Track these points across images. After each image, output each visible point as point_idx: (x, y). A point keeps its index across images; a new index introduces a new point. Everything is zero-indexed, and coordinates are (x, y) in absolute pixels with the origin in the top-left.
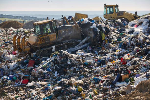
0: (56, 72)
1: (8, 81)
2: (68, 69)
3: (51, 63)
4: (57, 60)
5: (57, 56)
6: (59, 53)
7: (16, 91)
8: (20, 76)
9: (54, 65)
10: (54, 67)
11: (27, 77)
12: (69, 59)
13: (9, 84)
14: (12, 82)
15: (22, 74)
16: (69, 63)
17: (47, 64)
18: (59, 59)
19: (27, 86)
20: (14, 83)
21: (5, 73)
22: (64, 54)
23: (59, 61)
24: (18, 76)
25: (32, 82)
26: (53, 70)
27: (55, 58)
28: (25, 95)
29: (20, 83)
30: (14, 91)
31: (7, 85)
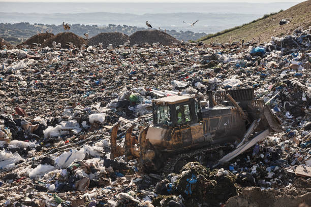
0: (288, 113)
2: (305, 108)
3: (277, 99)
4: (285, 96)
5: (284, 89)
6: (286, 85)
9: (282, 102)
10: (283, 105)
12: (303, 93)
16: (304, 99)
17: (271, 101)
18: (287, 93)
22: (296, 85)
23: (289, 97)
26: (282, 109)
27: (281, 92)
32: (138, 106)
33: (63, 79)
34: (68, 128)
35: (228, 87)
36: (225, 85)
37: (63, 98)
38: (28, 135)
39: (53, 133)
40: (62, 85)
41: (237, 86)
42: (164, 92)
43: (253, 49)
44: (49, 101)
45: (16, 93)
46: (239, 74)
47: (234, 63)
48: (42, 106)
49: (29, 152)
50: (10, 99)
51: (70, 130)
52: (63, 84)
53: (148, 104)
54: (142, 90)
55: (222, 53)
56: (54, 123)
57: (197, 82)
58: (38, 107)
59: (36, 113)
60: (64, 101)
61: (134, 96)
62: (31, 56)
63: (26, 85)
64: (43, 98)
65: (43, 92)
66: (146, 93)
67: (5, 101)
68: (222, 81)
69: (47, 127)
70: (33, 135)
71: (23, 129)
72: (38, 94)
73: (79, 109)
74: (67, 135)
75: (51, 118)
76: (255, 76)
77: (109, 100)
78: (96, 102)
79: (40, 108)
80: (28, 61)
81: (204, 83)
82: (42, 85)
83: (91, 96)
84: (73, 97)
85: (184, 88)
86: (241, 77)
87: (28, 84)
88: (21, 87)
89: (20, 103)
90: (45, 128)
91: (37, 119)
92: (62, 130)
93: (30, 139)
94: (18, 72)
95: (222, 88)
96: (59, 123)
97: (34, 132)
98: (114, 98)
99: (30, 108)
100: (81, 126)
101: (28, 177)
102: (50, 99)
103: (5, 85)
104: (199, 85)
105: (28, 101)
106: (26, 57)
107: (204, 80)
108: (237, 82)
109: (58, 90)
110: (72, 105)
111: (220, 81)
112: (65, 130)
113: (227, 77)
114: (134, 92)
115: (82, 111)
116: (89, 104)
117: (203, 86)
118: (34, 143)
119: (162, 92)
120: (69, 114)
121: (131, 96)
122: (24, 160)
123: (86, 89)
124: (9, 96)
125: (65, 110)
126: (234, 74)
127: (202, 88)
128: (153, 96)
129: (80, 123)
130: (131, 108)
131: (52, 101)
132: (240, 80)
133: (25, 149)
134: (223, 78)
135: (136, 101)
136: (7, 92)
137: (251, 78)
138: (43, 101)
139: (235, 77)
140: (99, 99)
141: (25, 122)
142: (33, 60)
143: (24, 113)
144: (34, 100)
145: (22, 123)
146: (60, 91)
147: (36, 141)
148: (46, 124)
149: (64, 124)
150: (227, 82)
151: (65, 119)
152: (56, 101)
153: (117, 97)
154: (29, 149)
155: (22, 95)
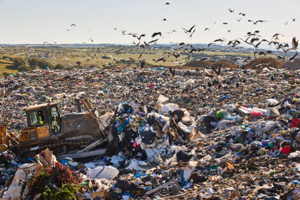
1: (260, 148)
7: (272, 163)
8: (278, 141)
11: (289, 144)
13: (261, 152)
14: (266, 150)
15: (281, 138)
19: (288, 157)
20: (270, 152)
21: (256, 136)
24: (275, 142)
25: (296, 151)
28: (285, 171)
29: (278, 152)
30: (268, 164)
31: (259, 155)
32: (220, 122)
53: (228, 121)
54: (231, 107)
61: (220, 113)
66: (234, 110)
81: (293, 103)
85: (274, 106)
107: (294, 99)
114: (223, 108)
117: (290, 105)
119: (251, 109)
127: (287, 106)
128: (238, 113)
130: (213, 124)
135: (220, 117)
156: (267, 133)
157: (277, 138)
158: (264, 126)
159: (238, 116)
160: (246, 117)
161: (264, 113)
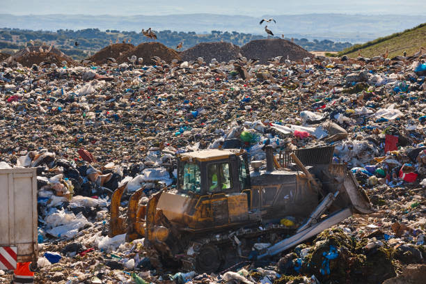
1: (368, 178)
8: (390, 166)
11: (410, 169)
13: (372, 183)
14: (379, 179)
15: (394, 161)
20: (385, 181)
24: (386, 167)
31: (371, 187)
32: (254, 148)
33: (146, 109)
34: (153, 179)
35: (383, 120)
36: (378, 117)
37: (146, 136)
38: (97, 188)
39: (131, 186)
40: (144, 118)
41: (396, 119)
42: (290, 127)
43: (420, 66)
44: (126, 140)
45: (80, 129)
46: (399, 101)
47: (391, 85)
48: (116, 147)
49: (98, 213)
50: (71, 137)
51: (156, 182)
52: (146, 116)
54: (258, 124)
55: (374, 72)
56: (134, 172)
57: (337, 113)
58: (111, 148)
59: (109, 158)
60: (148, 140)
61: (247, 134)
62: (101, 76)
63: (94, 117)
64: (118, 135)
65: (118, 128)
66: (265, 129)
67: (64, 141)
68: (375, 112)
69: (124, 178)
70: (103, 188)
71: (90, 180)
72: (110, 131)
73: (169, 151)
74: (152, 189)
75: (130, 164)
76: (422, 105)
77: (212, 138)
78: (193, 142)
79: (114, 150)
80: (96, 83)
81: (348, 115)
82: (116, 118)
83: (186, 133)
84: (160, 135)
85: (318, 122)
86: (402, 106)
87: (97, 116)
88: (88, 120)
89: (85, 143)
90: (120, 179)
91: (109, 165)
92: (145, 182)
93: (100, 194)
94: (83, 98)
95: (375, 122)
96: (140, 172)
97: (105, 184)
98: (219, 136)
99: (99, 150)
100: (171, 176)
101: (96, 248)
102: (128, 138)
103: (65, 117)
104: (340, 117)
105: (96, 140)
106: (95, 77)
107: (348, 110)
108: (395, 114)
109: (139, 125)
110: (159, 146)
111: (371, 111)
112: (149, 182)
113: (381, 106)
114: (247, 127)
115: (173, 155)
116: (183, 144)
117: (346, 118)
118: (105, 200)
119: (288, 128)
120: (155, 160)
121: (243, 133)
122: (91, 224)
123: (179, 123)
124: (70, 133)
125: (148, 153)
126: (391, 102)
127: (344, 121)
128: (274, 133)
129: (170, 172)
131: (131, 140)
132: (401, 110)
133: (93, 208)
134: (375, 107)
135: (250, 141)
136: (67, 127)
137: (416, 107)
138: (119, 140)
139: (393, 105)
140: (198, 138)
141: (93, 171)
142: (104, 82)
143: (91, 156)
144: (105, 139)
145: (88, 171)
146: (142, 126)
147: (107, 198)
148: (122, 173)
149: (147, 173)
150: (381, 113)
151: (148, 166)
152: (137, 140)
153: (223, 135)
154: (98, 208)
155: (88, 131)
156: (356, 157)
157: (389, 161)
158: (352, 148)
159: (276, 138)
160: (290, 139)
161: (311, 132)
